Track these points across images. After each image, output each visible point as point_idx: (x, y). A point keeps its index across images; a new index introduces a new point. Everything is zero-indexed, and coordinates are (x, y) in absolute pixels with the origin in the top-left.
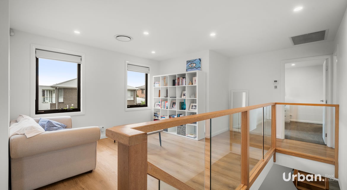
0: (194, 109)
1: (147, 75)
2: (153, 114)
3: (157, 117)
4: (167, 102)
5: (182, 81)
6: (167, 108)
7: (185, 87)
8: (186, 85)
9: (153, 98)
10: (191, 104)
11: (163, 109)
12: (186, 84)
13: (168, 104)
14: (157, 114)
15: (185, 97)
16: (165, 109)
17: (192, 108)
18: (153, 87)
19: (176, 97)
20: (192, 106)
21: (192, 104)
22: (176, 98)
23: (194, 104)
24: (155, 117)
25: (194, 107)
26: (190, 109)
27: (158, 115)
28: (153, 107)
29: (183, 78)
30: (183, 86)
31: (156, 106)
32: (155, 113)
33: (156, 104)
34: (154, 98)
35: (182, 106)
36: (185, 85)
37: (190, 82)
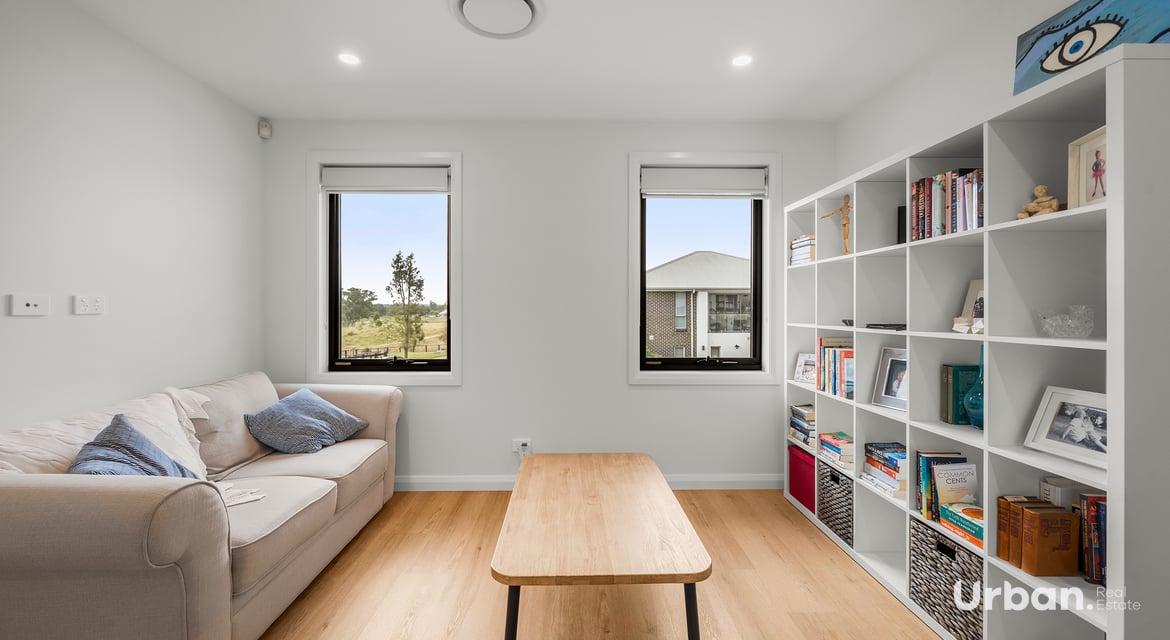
0: (1088, 443)
1: (758, 206)
2: (786, 416)
3: (803, 436)
4: (849, 355)
5: (954, 201)
6: (850, 395)
7: (975, 247)
8: (981, 224)
9: (786, 324)
10: (1050, 390)
11: (828, 393)
12: (981, 219)
13: (858, 369)
14: (801, 416)
15: (978, 324)
16: (837, 397)
17: (1055, 434)
18: (786, 267)
19: (903, 327)
20: (1063, 412)
21: (1055, 396)
22: (907, 333)
23: (1082, 399)
24: (794, 435)
25: (1080, 428)
26: (1039, 438)
27: (805, 425)
28: (785, 376)
29: (963, 172)
30: (960, 232)
31: (800, 369)
32: (795, 413)
33: (801, 360)
34: (788, 327)
35: (958, 395)
36: (971, 229)
37: (1040, 190)
